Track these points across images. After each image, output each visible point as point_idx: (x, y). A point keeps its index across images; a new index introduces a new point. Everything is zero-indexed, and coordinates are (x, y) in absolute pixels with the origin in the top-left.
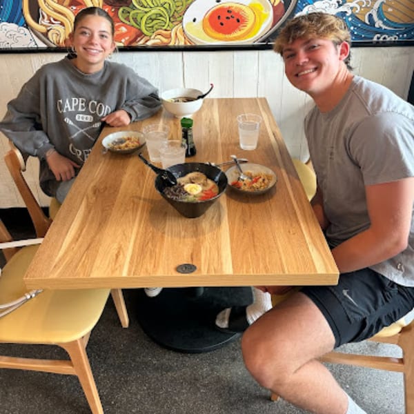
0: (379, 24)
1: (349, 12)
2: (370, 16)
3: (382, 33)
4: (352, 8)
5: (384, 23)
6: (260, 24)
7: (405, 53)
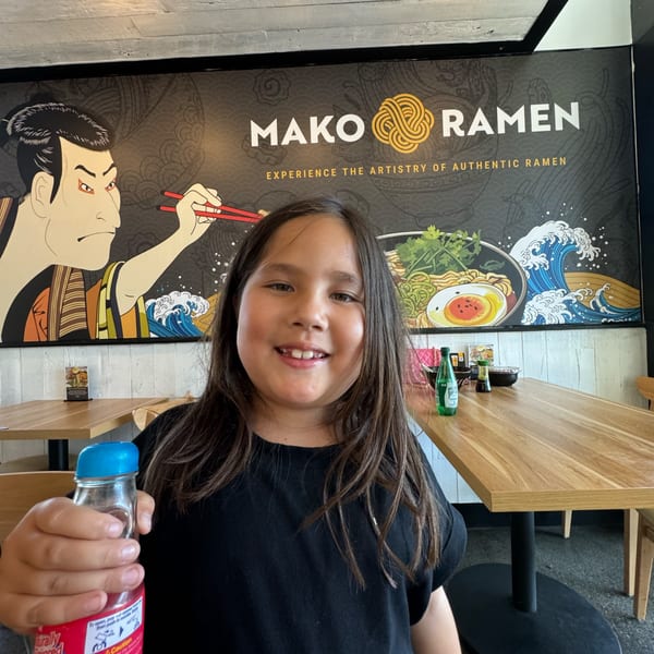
0: (603, 309)
1: (575, 300)
2: (594, 303)
3: (608, 318)
4: (576, 297)
5: (608, 309)
6: (496, 311)
7: (635, 335)
